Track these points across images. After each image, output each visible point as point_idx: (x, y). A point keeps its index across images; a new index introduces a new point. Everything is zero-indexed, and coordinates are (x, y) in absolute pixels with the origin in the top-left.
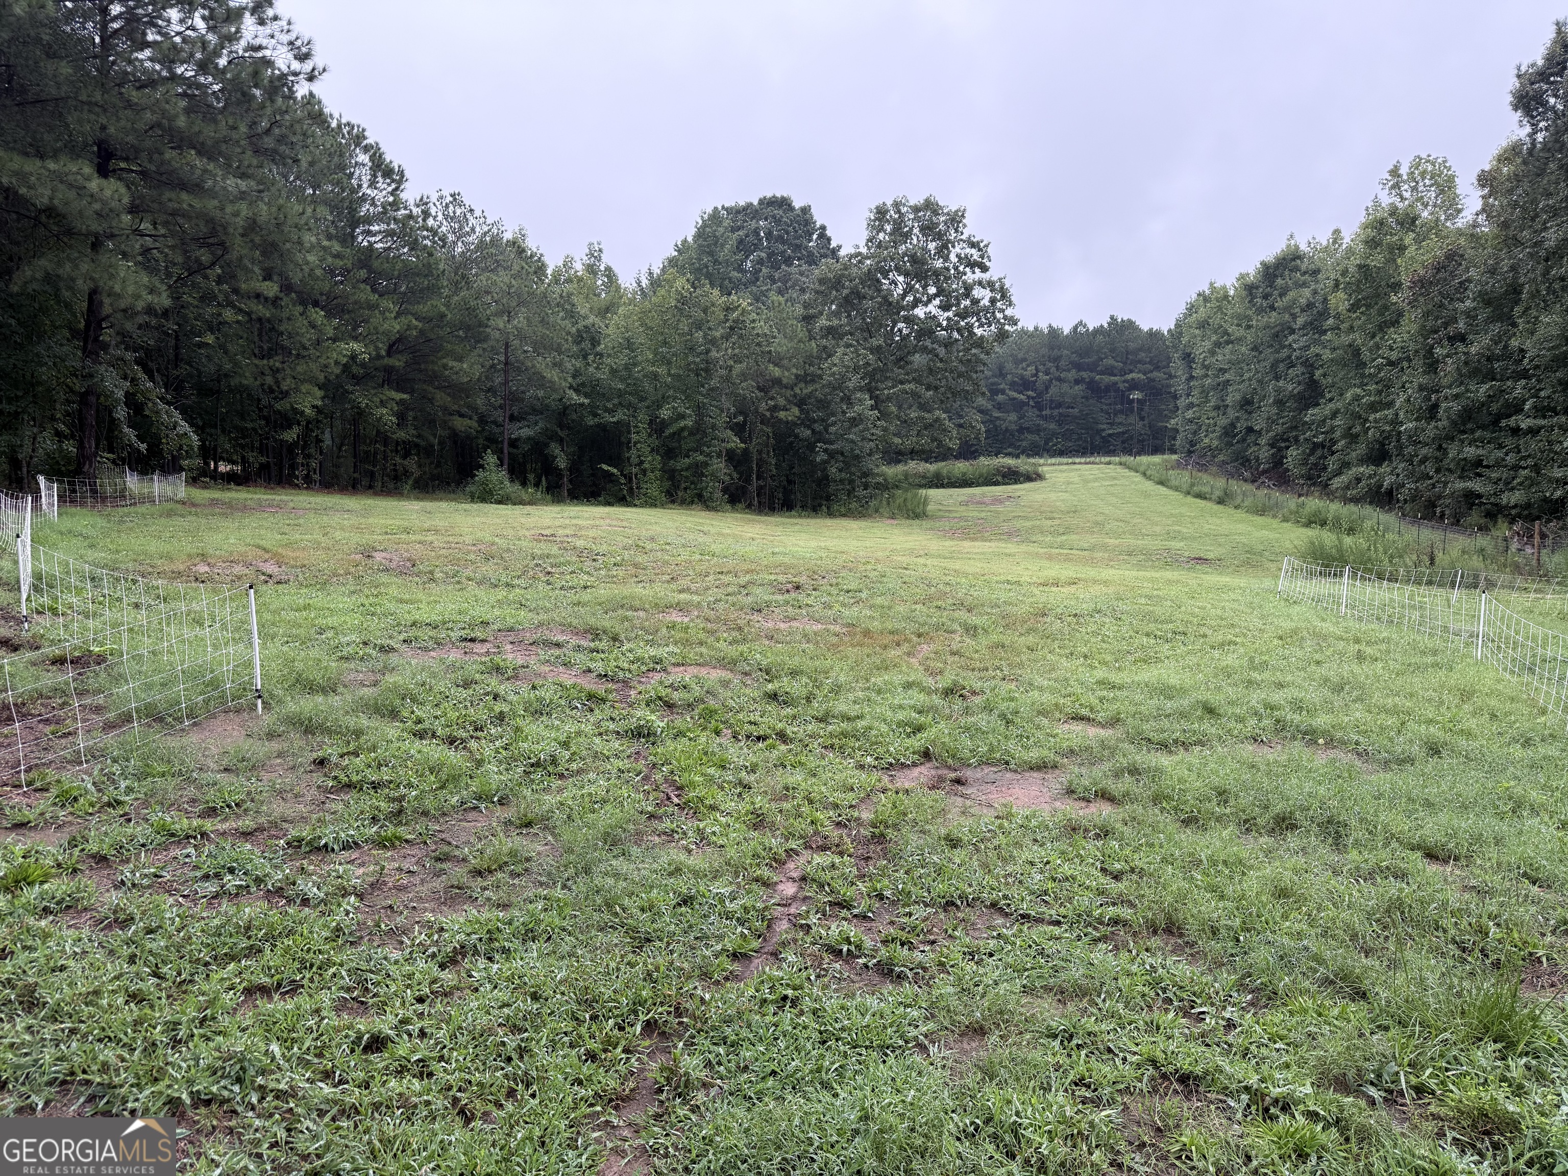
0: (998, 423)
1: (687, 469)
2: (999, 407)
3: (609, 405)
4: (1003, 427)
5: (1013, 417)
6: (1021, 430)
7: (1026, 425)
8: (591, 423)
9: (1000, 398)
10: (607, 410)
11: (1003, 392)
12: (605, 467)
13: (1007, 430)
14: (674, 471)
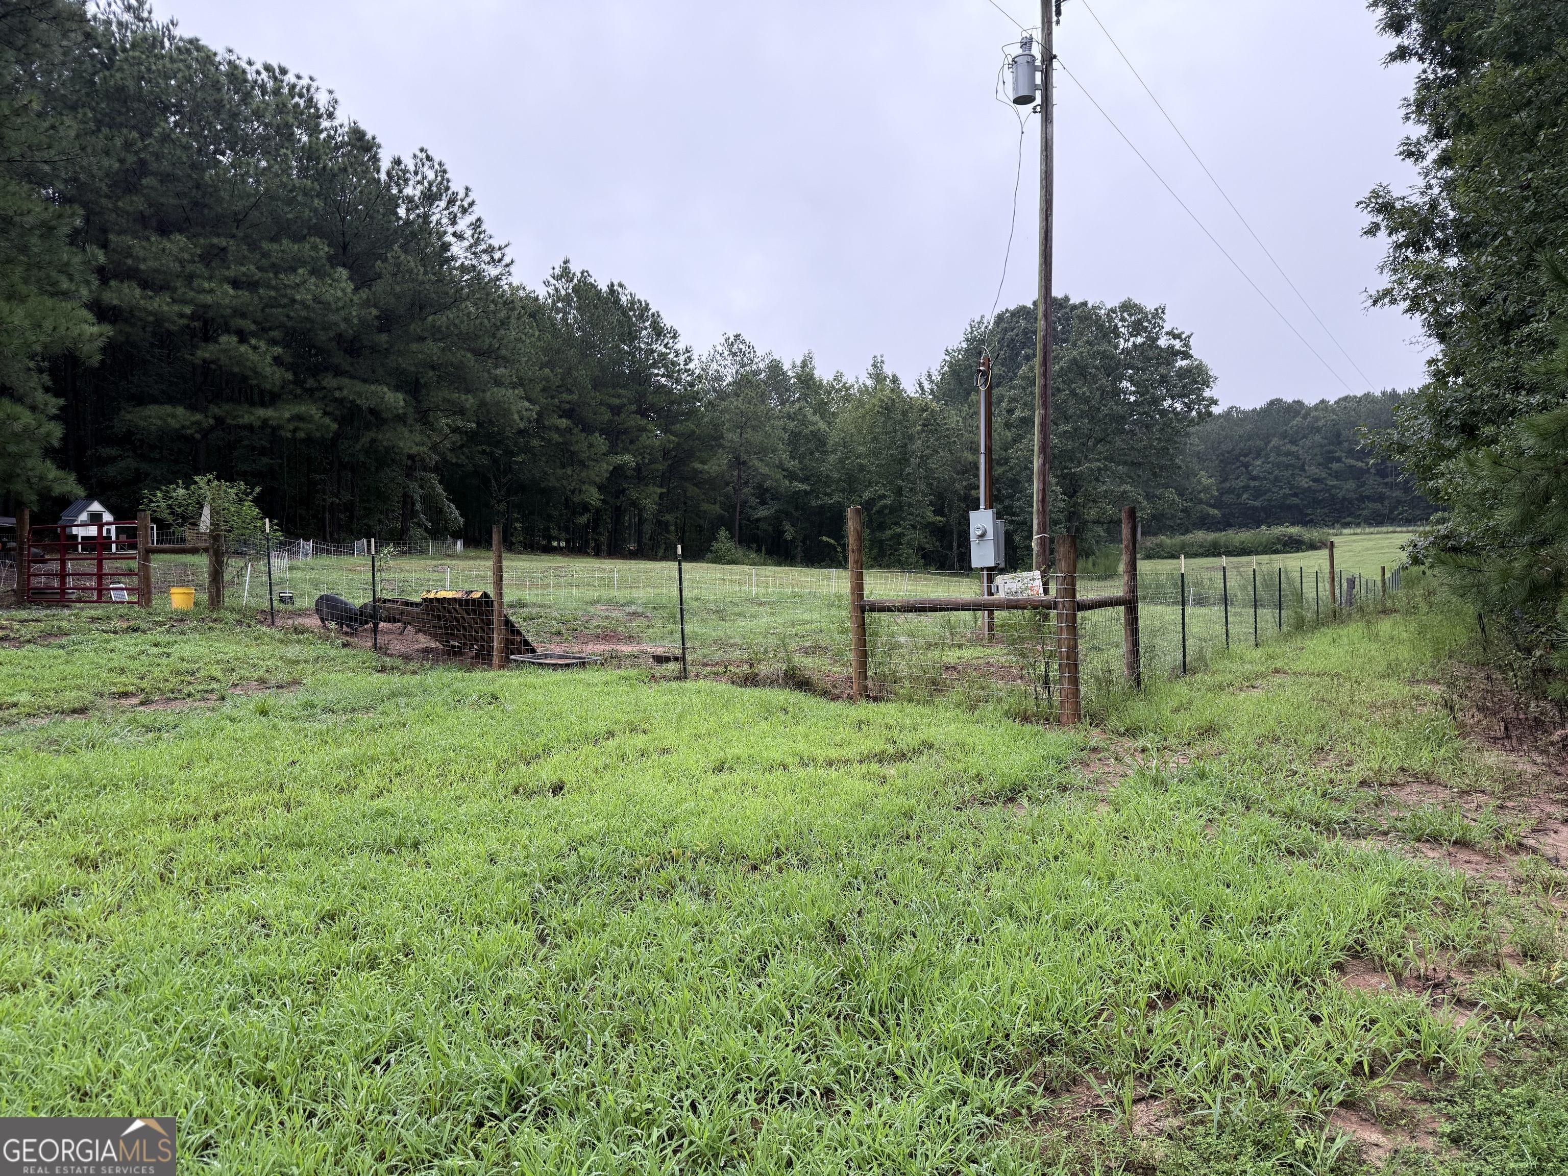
0: (1333, 491)
1: (890, 539)
2: (1337, 475)
3: (828, 491)
4: (1340, 496)
5: (1351, 485)
6: (1362, 499)
7: (1367, 493)
8: (814, 504)
9: (1335, 466)
10: (826, 494)
11: (1339, 460)
12: (825, 538)
13: (1344, 499)
14: (881, 541)
